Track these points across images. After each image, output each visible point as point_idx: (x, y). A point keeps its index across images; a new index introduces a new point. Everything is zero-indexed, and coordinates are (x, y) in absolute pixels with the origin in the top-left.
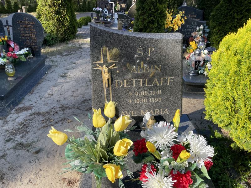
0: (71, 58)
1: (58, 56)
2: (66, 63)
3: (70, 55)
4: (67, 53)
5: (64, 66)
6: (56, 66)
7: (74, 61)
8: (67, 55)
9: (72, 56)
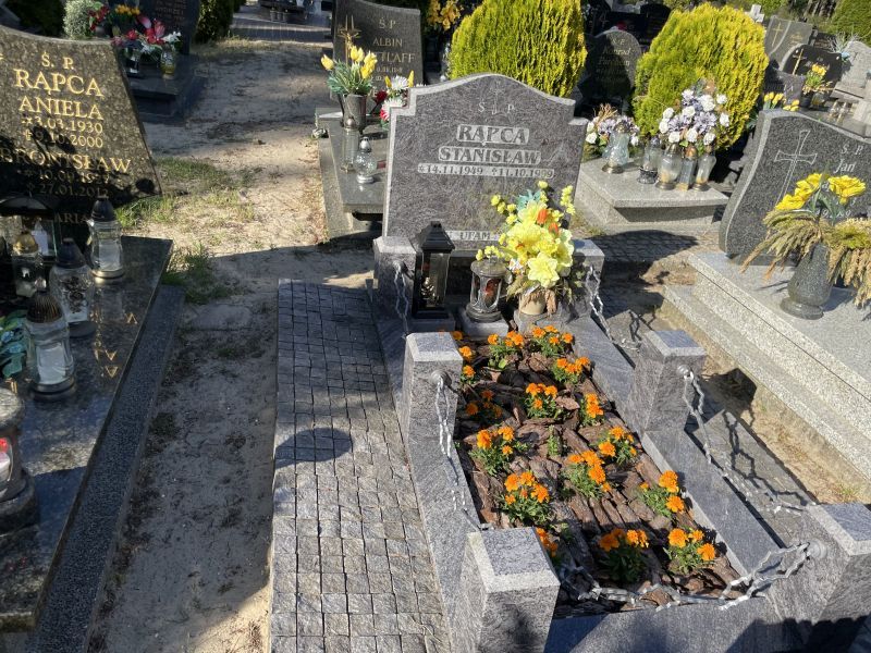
0: (241, 70)
1: (212, 65)
2: (234, 77)
3: (238, 64)
4: (228, 61)
5: (232, 82)
6: (215, 80)
7: (250, 74)
8: (231, 64)
9: (241, 66)
